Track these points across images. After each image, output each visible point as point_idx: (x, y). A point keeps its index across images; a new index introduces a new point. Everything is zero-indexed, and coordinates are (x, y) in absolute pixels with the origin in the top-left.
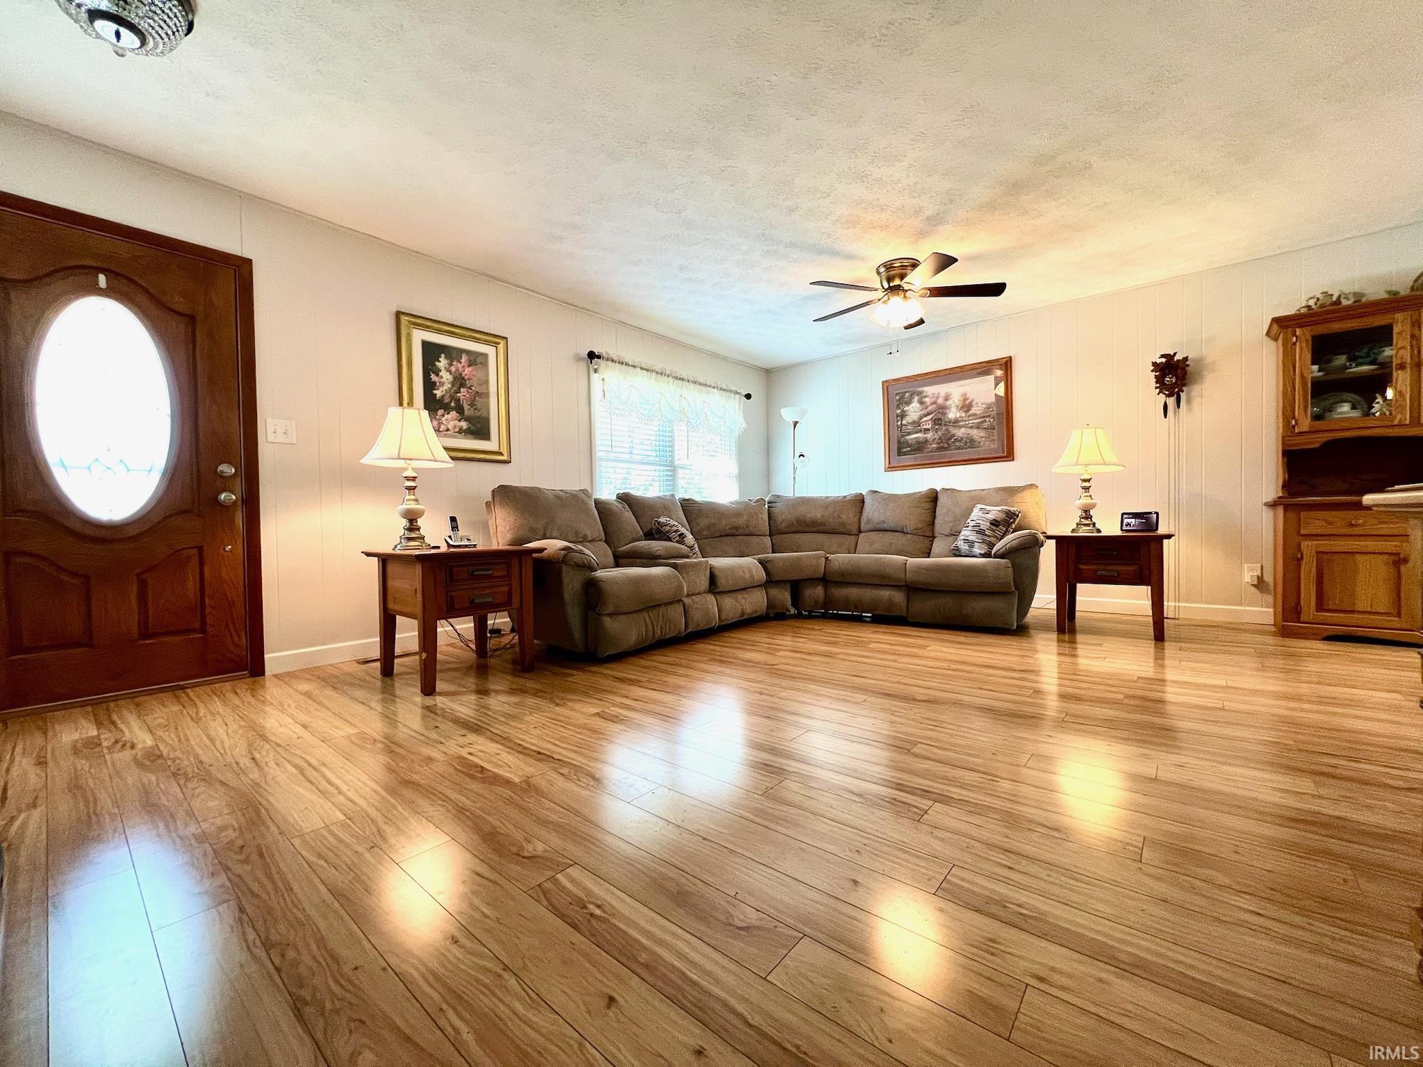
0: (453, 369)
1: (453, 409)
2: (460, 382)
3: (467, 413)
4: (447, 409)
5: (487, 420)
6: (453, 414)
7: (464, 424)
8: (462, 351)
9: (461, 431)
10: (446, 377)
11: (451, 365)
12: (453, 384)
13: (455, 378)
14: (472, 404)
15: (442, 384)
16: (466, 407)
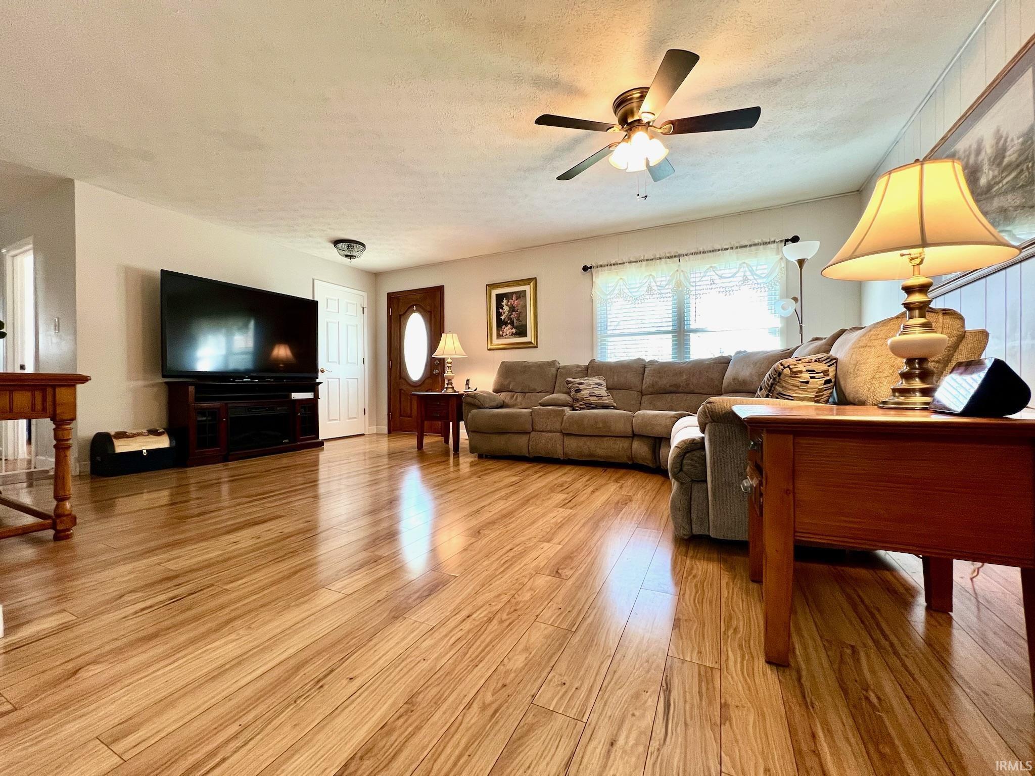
0: (509, 303)
1: (509, 324)
2: (512, 309)
3: (515, 324)
4: (506, 324)
5: (526, 326)
6: (509, 326)
7: (514, 331)
8: (513, 293)
9: (513, 334)
10: (506, 308)
11: (508, 302)
12: (509, 311)
13: (510, 308)
14: (518, 319)
15: (504, 313)
16: (515, 321)
